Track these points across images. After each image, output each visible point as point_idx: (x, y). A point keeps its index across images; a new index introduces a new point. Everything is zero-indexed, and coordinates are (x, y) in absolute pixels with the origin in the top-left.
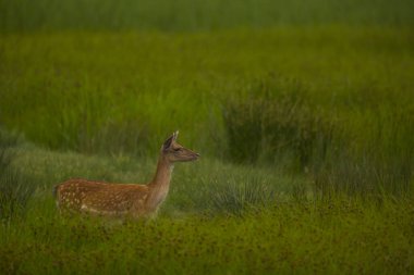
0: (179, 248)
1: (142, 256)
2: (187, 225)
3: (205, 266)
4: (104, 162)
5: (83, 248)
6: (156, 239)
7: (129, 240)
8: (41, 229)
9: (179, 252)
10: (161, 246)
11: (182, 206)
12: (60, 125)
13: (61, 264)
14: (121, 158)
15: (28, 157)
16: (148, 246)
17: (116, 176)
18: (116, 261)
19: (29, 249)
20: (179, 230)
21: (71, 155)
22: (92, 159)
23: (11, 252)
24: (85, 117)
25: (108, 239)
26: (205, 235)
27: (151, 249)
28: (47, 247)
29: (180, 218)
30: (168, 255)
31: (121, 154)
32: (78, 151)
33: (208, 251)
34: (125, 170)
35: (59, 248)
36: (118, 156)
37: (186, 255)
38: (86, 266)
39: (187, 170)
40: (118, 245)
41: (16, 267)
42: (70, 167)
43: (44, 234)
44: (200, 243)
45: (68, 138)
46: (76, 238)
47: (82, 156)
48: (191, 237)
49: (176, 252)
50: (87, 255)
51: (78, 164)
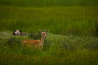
0: (85, 57)
1: (76, 59)
2: (87, 52)
3: (91, 62)
4: (67, 37)
5: (62, 57)
6: (80, 55)
7: (73, 56)
8: (52, 53)
9: (85, 58)
10: (81, 57)
11: (86, 47)
12: (57, 29)
13: (57, 61)
14: (71, 36)
15: (49, 36)
16: (78, 57)
17: (70, 40)
18: (70, 61)
19: (50, 58)
20: (85, 53)
21: (59, 35)
22: (65, 37)
23: (45, 58)
24: (63, 27)
25: (68, 55)
26: (91, 54)
27: (78, 58)
28: (54, 57)
29: (85, 50)
30: (82, 59)
31: (71, 35)
32: (61, 35)
33: (92, 58)
34: (72, 39)
35: (56, 57)
36: (70, 36)
37: (87, 59)
38: (63, 62)
39: (87, 39)
40: (71, 57)
41: (46, 62)
42: (59, 38)
43: (53, 54)
44: (90, 56)
45: (59, 31)
46: (61, 55)
47: (62, 36)
48: (88, 55)
49: (84, 58)
50: (63, 59)
51: (61, 38)
